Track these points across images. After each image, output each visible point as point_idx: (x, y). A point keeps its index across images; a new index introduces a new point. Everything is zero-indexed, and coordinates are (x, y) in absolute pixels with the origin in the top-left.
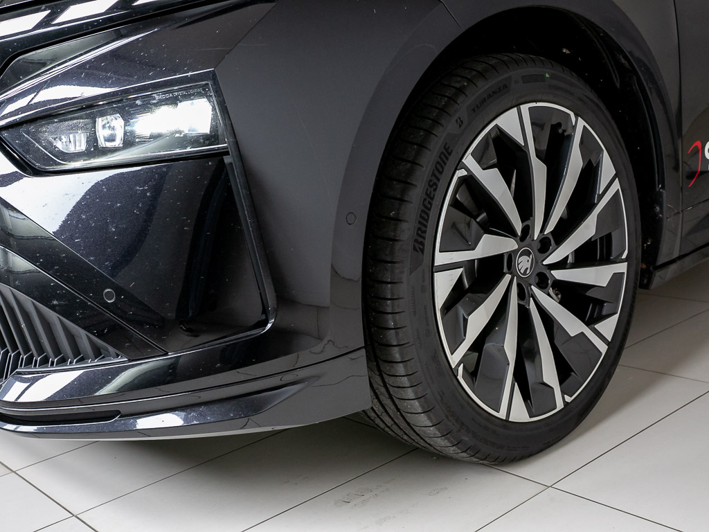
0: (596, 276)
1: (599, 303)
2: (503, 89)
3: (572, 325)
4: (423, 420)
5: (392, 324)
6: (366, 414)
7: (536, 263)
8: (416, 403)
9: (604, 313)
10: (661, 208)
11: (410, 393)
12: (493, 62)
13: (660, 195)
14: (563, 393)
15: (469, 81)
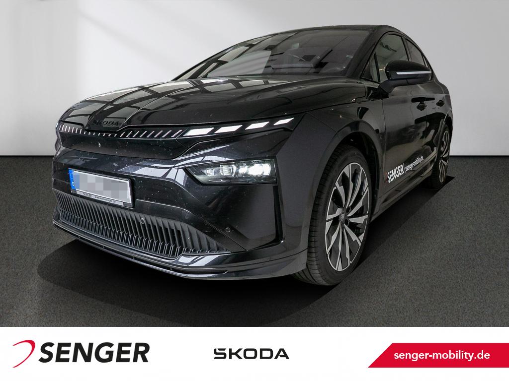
0: (360, 220)
1: (359, 229)
2: (346, 159)
3: (354, 237)
4: (317, 272)
5: (313, 240)
6: (304, 272)
7: (346, 216)
8: (316, 266)
9: (360, 232)
10: (377, 195)
11: (315, 263)
12: (343, 149)
13: (377, 191)
14: (350, 260)
15: (338, 156)
